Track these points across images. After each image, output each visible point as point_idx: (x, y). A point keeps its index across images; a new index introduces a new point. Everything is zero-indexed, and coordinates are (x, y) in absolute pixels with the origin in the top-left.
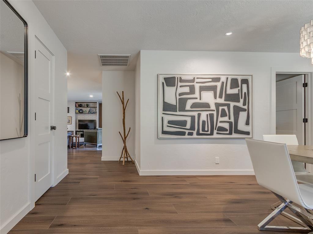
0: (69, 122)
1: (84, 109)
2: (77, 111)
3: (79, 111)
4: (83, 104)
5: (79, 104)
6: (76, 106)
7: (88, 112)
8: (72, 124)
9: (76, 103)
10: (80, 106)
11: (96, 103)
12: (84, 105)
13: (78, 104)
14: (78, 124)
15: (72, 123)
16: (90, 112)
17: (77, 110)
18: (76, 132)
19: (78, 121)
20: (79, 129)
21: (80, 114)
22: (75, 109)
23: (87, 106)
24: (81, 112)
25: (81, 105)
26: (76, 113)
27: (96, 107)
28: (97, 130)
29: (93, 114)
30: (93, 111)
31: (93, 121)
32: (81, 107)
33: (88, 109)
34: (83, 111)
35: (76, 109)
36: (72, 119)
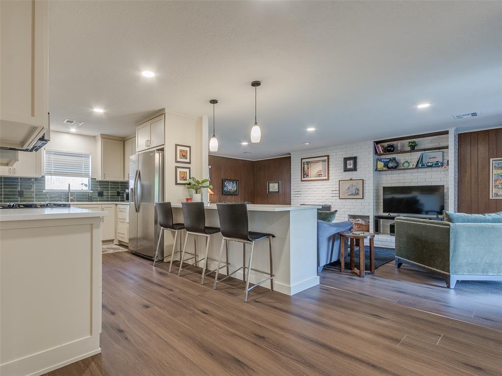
0: (357, 194)
1: (401, 158)
2: (381, 165)
3: (386, 165)
4: (399, 145)
5: (386, 144)
6: (376, 152)
7: (415, 164)
8: (365, 197)
9: (377, 143)
10: (390, 149)
11: (447, 133)
12: (403, 146)
13: (383, 147)
14: (382, 198)
15: (366, 195)
16: (420, 164)
17: (380, 160)
18: (377, 219)
19: (381, 192)
20: (384, 212)
21: (390, 172)
22: (372, 159)
23: (413, 148)
24: (390, 165)
25: (392, 146)
26: (376, 170)
27: (447, 147)
28: (450, 220)
29: (434, 169)
30: (434, 160)
31: (435, 190)
32: (393, 151)
33: (414, 157)
34: (398, 164)
35: (377, 160)
36: (365, 185)
